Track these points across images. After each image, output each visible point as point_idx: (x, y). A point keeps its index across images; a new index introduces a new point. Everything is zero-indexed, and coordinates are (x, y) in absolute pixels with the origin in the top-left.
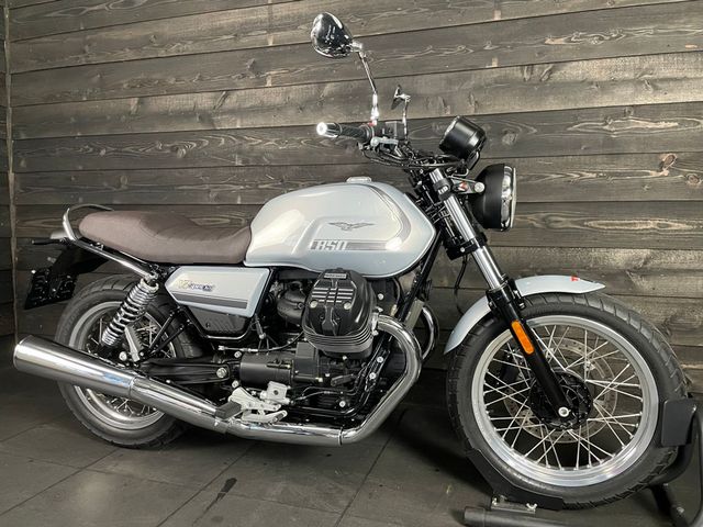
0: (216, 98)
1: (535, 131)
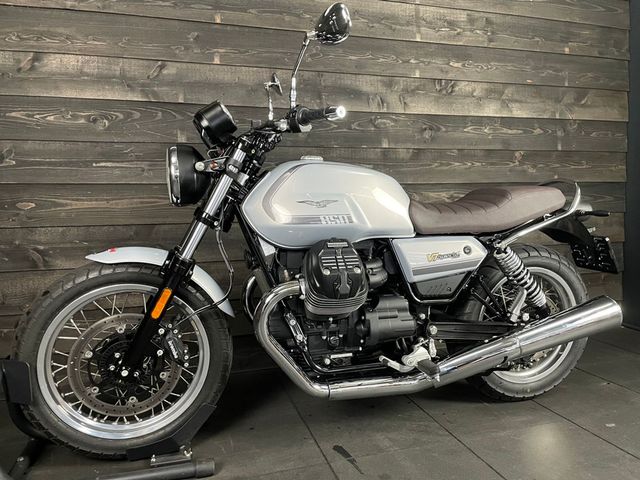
0: (148, 67)
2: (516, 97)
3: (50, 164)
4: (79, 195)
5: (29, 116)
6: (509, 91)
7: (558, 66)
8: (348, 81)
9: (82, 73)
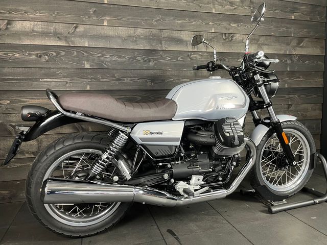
0: (69, 28)
2: (266, 42)
3: (17, 80)
4: (33, 96)
5: (5, 54)
6: (262, 39)
7: (288, 26)
8: (176, 34)
9: (33, 31)
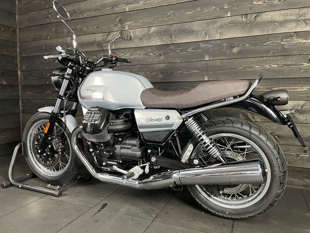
0: (103, 36)
1: (248, 45)
8: (187, 26)
